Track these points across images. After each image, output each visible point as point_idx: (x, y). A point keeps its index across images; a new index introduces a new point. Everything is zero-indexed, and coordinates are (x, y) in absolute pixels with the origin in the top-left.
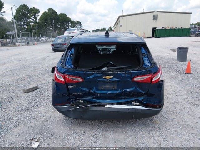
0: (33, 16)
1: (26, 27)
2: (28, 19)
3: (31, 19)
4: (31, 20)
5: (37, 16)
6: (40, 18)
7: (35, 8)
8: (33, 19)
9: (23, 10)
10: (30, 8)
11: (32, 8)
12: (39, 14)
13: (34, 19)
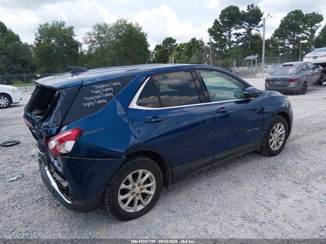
0: (310, 28)
1: (292, 48)
2: (298, 34)
3: (304, 33)
4: (305, 35)
5: (317, 27)
6: (323, 30)
7: (316, 13)
8: (308, 32)
9: (292, 20)
10: (305, 14)
11: (311, 14)
12: (320, 24)
13: (310, 34)
